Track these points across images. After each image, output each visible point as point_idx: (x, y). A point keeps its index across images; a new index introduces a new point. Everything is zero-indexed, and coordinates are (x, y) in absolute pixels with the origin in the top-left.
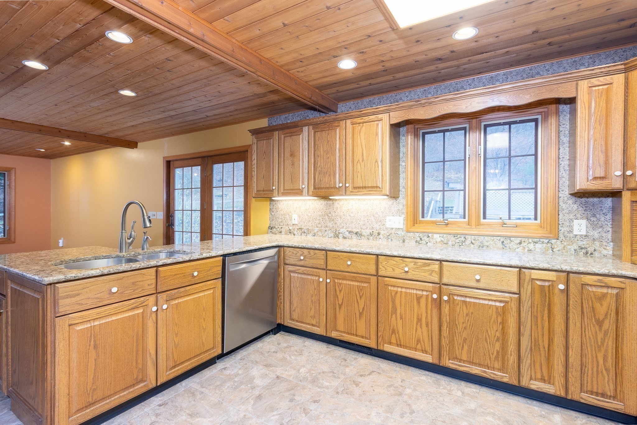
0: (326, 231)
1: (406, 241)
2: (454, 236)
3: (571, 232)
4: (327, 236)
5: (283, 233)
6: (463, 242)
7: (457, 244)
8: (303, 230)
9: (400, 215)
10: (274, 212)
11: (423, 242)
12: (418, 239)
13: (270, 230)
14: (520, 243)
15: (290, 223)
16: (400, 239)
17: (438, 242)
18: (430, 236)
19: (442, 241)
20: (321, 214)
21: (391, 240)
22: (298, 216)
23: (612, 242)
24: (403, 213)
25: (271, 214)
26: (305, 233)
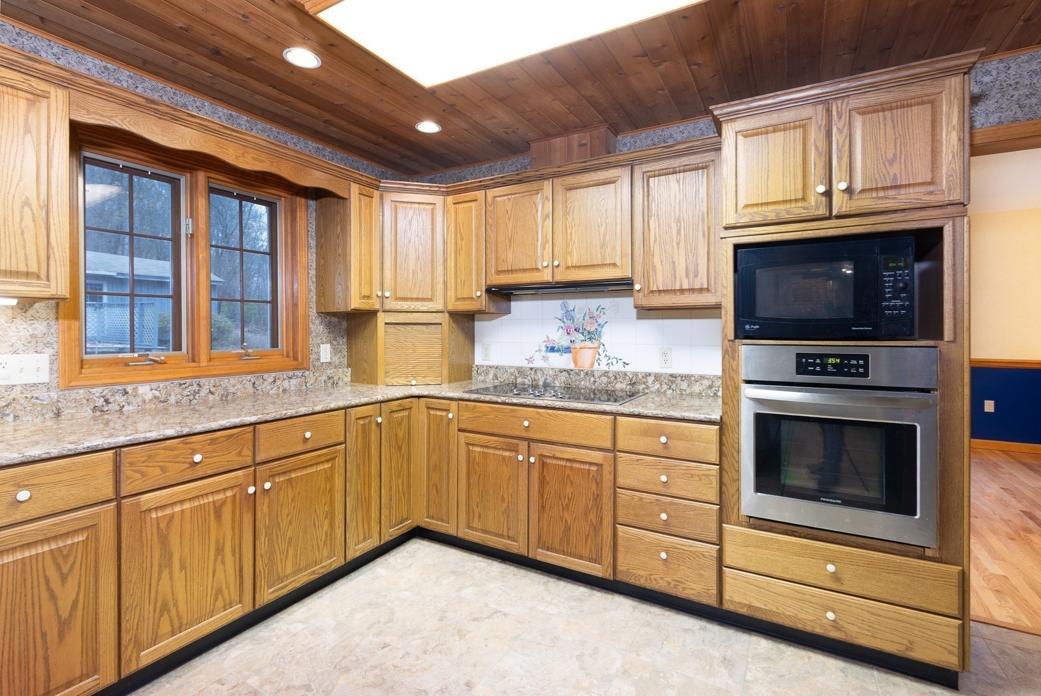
1: (66, 413)
2: (181, 385)
3: (319, 359)
6: (195, 393)
7: (185, 398)
9: (39, 349)
11: (114, 407)
12: (101, 402)
14: (274, 382)
16: (44, 411)
17: (147, 401)
18: (130, 392)
19: (156, 397)
21: (16, 417)
23: (349, 366)
24: (48, 344)
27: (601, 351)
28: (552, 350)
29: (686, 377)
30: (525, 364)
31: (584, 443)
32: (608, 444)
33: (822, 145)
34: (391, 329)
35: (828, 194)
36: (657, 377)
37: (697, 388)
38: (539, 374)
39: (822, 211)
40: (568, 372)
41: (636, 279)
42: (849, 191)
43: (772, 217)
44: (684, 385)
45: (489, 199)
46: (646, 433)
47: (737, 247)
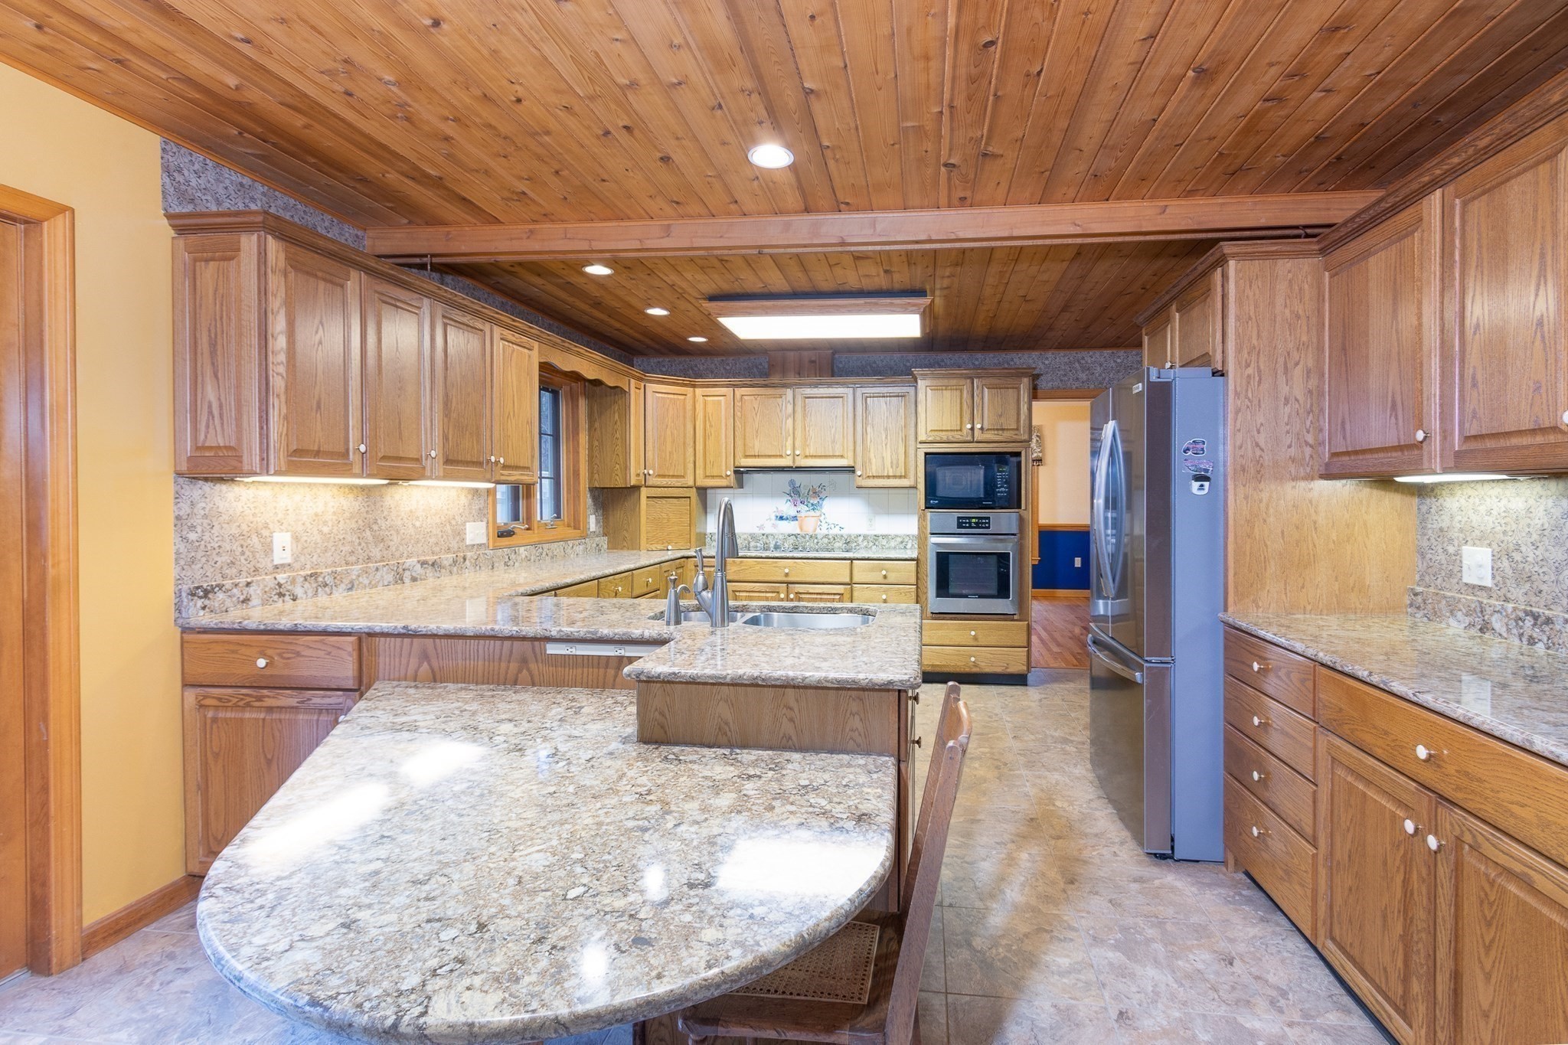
0: (377, 569)
3: (589, 529)
4: (381, 584)
5: (255, 601)
8: (320, 579)
9: (482, 519)
10: (199, 529)
12: (507, 558)
13: (200, 603)
15: (264, 563)
20: (354, 526)
22: (292, 537)
23: (605, 535)
24: (484, 515)
25: (184, 539)
26: (326, 585)
27: (822, 518)
28: (781, 518)
29: (884, 537)
30: (756, 531)
31: (830, 580)
32: (847, 580)
33: (969, 401)
34: (651, 502)
35: (972, 429)
36: (865, 537)
37: (893, 544)
38: (770, 538)
39: (969, 438)
40: (796, 536)
41: (857, 468)
42: (982, 429)
43: (945, 439)
44: (884, 542)
45: (738, 396)
46: (872, 570)
47: (926, 454)
